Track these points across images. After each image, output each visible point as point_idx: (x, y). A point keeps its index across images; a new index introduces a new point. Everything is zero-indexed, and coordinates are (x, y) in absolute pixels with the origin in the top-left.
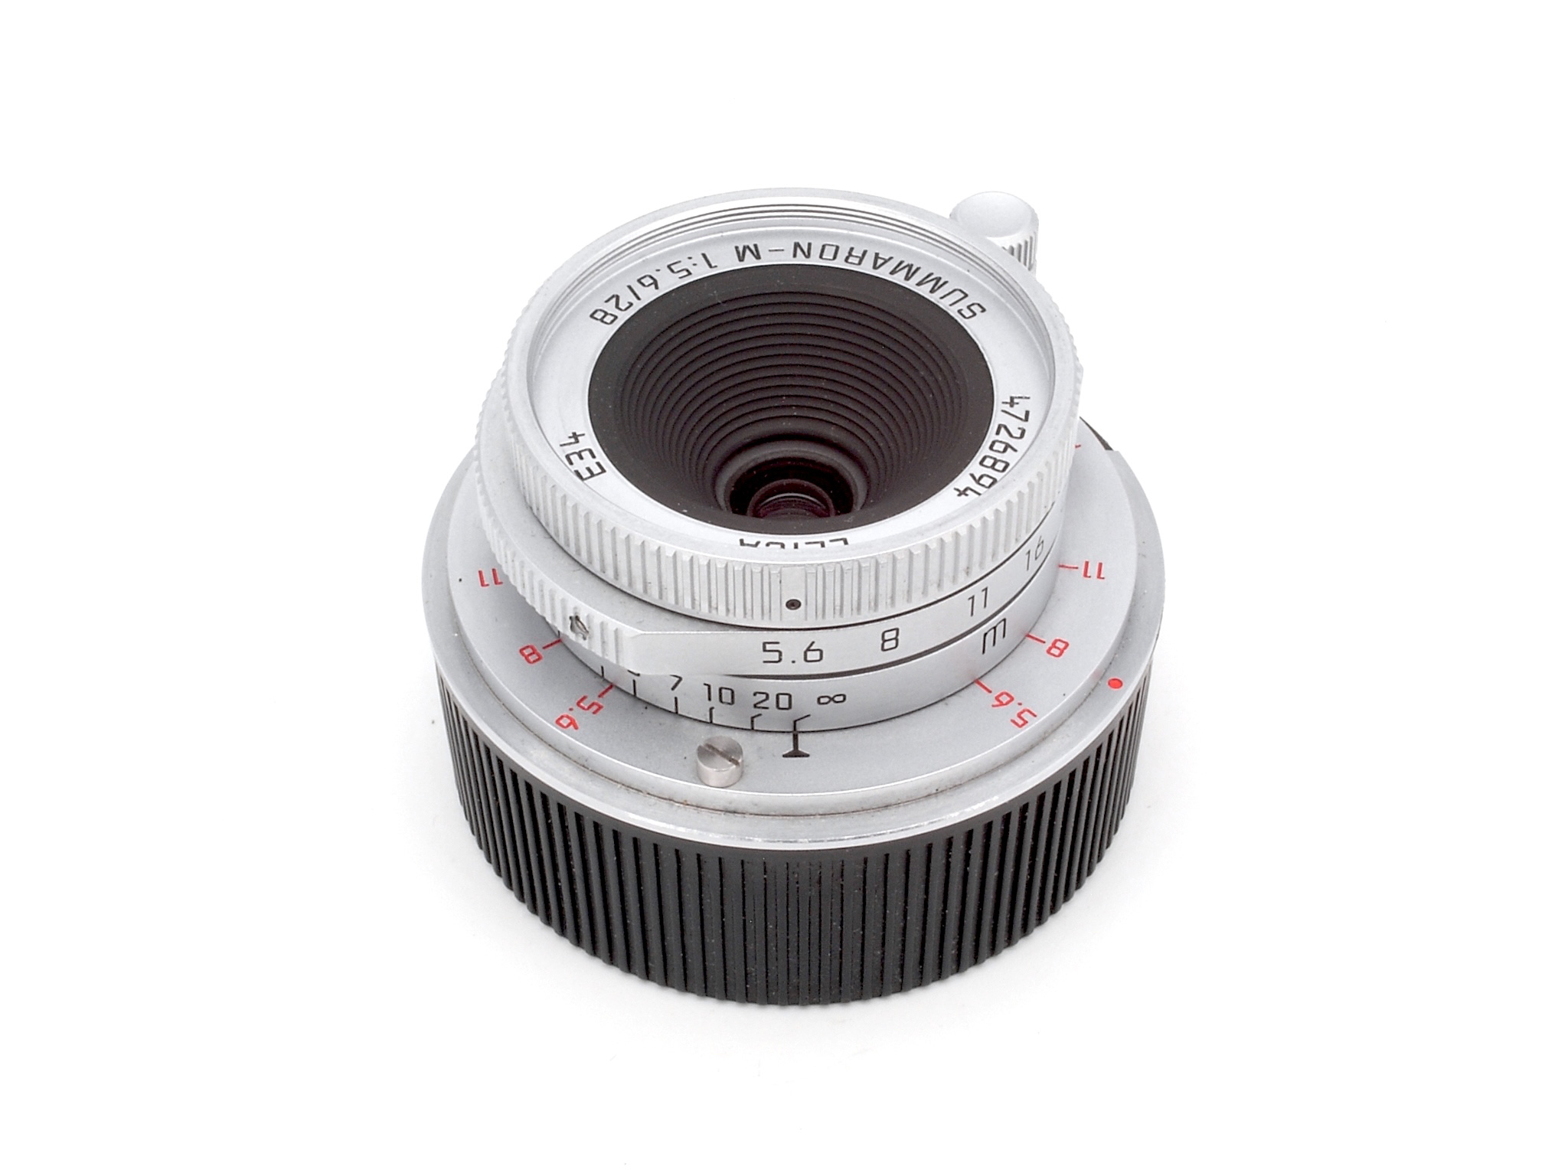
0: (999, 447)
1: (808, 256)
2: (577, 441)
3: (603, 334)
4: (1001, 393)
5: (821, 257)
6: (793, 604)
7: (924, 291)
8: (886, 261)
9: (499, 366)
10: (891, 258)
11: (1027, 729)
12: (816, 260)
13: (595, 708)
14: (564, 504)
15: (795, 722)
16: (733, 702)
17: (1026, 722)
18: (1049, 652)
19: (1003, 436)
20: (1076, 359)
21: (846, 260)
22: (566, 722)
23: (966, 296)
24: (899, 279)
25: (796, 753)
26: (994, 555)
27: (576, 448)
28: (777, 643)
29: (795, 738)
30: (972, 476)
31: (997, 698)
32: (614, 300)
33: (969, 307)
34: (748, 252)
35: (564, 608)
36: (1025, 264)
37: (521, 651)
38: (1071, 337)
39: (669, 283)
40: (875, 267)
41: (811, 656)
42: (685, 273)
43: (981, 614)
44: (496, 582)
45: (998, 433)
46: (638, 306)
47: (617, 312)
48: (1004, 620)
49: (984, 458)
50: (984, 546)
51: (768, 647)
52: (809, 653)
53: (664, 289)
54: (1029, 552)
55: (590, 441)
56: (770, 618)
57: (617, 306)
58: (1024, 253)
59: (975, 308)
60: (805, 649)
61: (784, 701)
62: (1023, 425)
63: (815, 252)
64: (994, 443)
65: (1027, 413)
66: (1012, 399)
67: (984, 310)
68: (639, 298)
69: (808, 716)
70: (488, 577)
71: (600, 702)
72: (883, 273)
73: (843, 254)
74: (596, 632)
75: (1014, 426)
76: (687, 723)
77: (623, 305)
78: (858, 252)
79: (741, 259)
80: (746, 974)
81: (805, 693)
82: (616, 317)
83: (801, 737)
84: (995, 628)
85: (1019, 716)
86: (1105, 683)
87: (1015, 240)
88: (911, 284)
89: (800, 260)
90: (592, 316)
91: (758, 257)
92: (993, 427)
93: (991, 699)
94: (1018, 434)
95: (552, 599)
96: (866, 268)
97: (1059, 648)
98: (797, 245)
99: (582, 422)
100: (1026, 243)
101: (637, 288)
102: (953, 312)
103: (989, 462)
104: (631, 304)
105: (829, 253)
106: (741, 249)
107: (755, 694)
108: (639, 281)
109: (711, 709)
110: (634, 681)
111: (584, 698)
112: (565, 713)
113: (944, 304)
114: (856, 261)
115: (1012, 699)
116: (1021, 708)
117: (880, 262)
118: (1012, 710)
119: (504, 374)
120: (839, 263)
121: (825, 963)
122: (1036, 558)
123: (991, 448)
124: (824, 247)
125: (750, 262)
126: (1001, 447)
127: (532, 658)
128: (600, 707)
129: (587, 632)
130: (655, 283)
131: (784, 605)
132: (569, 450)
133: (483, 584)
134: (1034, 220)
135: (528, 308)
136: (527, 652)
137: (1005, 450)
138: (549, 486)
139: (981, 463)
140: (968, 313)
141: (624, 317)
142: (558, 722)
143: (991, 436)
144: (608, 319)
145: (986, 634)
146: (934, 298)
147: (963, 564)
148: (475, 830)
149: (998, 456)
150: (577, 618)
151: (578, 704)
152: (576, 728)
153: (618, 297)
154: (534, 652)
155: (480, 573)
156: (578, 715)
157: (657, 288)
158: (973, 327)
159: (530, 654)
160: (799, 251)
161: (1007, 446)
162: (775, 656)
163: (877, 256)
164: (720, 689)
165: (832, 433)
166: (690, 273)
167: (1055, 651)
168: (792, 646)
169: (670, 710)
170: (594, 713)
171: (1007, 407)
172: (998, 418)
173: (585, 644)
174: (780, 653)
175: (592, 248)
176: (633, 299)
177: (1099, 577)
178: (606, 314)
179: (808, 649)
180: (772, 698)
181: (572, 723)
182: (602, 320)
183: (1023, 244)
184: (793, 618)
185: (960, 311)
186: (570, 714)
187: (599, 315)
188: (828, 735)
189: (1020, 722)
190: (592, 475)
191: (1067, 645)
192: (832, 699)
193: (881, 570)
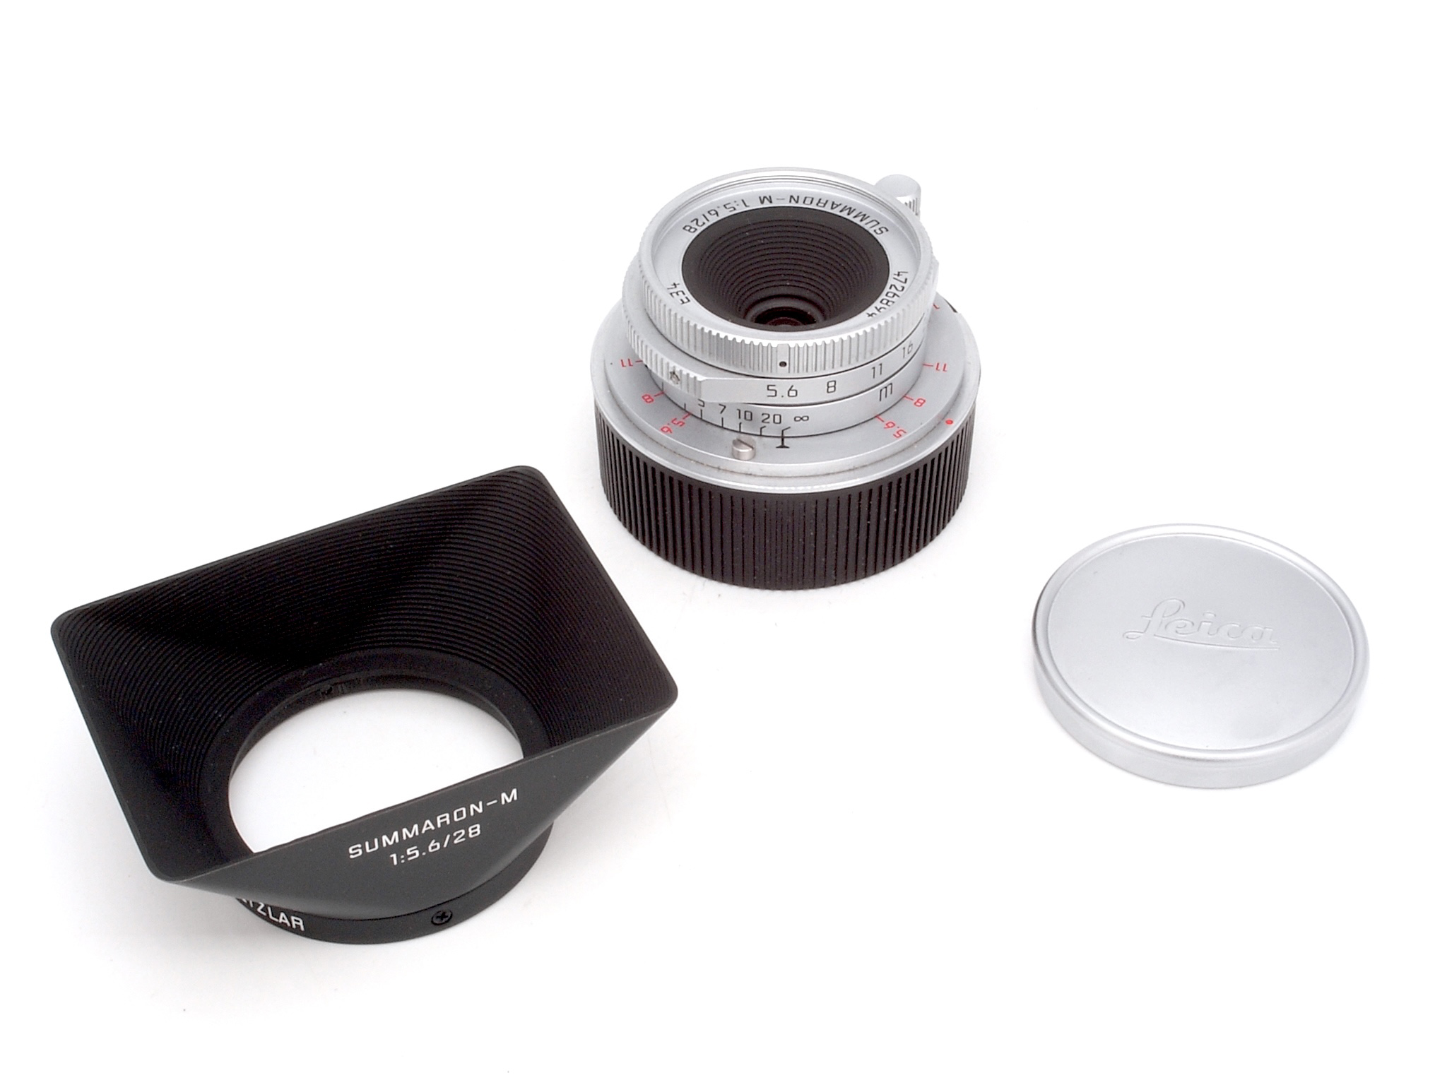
0: (890, 295)
1: (797, 202)
2: (676, 287)
3: (689, 238)
4: (893, 270)
5: (804, 202)
6: (783, 364)
7: (857, 221)
8: (838, 206)
9: (637, 251)
10: (840, 204)
11: (901, 439)
12: (800, 205)
13: (680, 424)
14: (670, 314)
15: (783, 431)
16: (751, 419)
17: (900, 435)
18: (915, 404)
19: (893, 289)
20: (932, 252)
21: (817, 204)
22: (666, 430)
23: (878, 223)
24: (844, 214)
25: (783, 446)
26: (885, 347)
27: (675, 290)
28: (774, 386)
29: (783, 440)
30: (876, 308)
31: (887, 424)
32: (695, 222)
33: (880, 229)
34: (766, 200)
35: (668, 368)
36: (913, 210)
37: (643, 397)
38: (930, 243)
39: (724, 213)
40: (832, 208)
41: (792, 393)
42: (732, 209)
43: (879, 378)
44: (630, 365)
45: (890, 288)
46: (708, 224)
47: (696, 227)
48: (891, 384)
49: (883, 300)
50: (879, 340)
51: (770, 388)
52: (791, 392)
53: (721, 216)
54: (904, 348)
55: (682, 286)
56: (771, 371)
57: (697, 223)
58: (914, 206)
59: (883, 230)
60: (788, 389)
61: (777, 420)
62: (903, 285)
63: (801, 200)
64: (888, 293)
65: (906, 280)
66: (899, 273)
67: (887, 230)
68: (708, 220)
69: (789, 428)
70: (626, 363)
71: (684, 421)
72: (836, 211)
73: (815, 202)
74: (684, 380)
75: (899, 285)
76: (727, 432)
77: (700, 223)
78: (823, 201)
79: (762, 202)
80: (754, 571)
81: (788, 414)
82: (696, 229)
83: (785, 440)
84: (886, 387)
85: (898, 432)
86: (944, 422)
87: (908, 199)
88: (850, 217)
89: (793, 204)
90: (684, 228)
91: (771, 202)
92: (888, 285)
93: (884, 425)
94: (901, 289)
95: (662, 364)
96: (828, 209)
97: (920, 403)
98: (792, 197)
99: (679, 278)
100: (914, 201)
101: (707, 215)
102: (871, 231)
103: (885, 302)
104: (704, 223)
105: (808, 201)
106: (762, 198)
107: (763, 414)
108: (709, 212)
109: (740, 424)
110: (701, 411)
111: (675, 419)
112: (666, 425)
113: (867, 227)
114: (822, 205)
115: (894, 425)
116: (898, 430)
117: (834, 206)
118: (895, 430)
119: (639, 255)
120: (813, 206)
121: (796, 563)
122: (909, 353)
123: (887, 295)
124: (806, 198)
125: (767, 204)
126: (892, 295)
127: (648, 400)
128: (683, 423)
129: (679, 380)
130: (717, 213)
131: (778, 364)
132: (671, 291)
133: (623, 366)
134: (919, 190)
135: (651, 222)
136: (646, 398)
137: (893, 296)
138: (662, 305)
139: (881, 302)
140: (879, 232)
141: (700, 229)
142: (662, 430)
143: (887, 289)
144: (692, 230)
145: (881, 391)
146: (862, 224)
147: (869, 348)
148: (609, 498)
149: (890, 299)
150: (674, 373)
151: (672, 422)
152: (671, 432)
153: (697, 220)
154: (650, 397)
155: (622, 361)
156: (672, 426)
157: (718, 215)
158: (880, 238)
159: (648, 399)
160: (792, 200)
161: (895, 294)
162: (773, 393)
163: (833, 203)
164: (745, 412)
165: (806, 294)
166: (735, 209)
167: (919, 404)
168: (783, 387)
169: (717, 424)
170: (681, 426)
171: (896, 277)
172: (891, 281)
173: (677, 386)
174: (776, 392)
175: (684, 194)
176: (705, 221)
177: (944, 370)
178: (691, 228)
179: (790, 390)
180: (772, 417)
181: (669, 430)
182: (689, 230)
183: (912, 201)
184: (783, 371)
185: (875, 231)
186: (669, 426)
187: (688, 228)
188: (800, 439)
189: (898, 435)
190: (683, 302)
191: (924, 401)
192: (802, 419)
193: (827, 347)
